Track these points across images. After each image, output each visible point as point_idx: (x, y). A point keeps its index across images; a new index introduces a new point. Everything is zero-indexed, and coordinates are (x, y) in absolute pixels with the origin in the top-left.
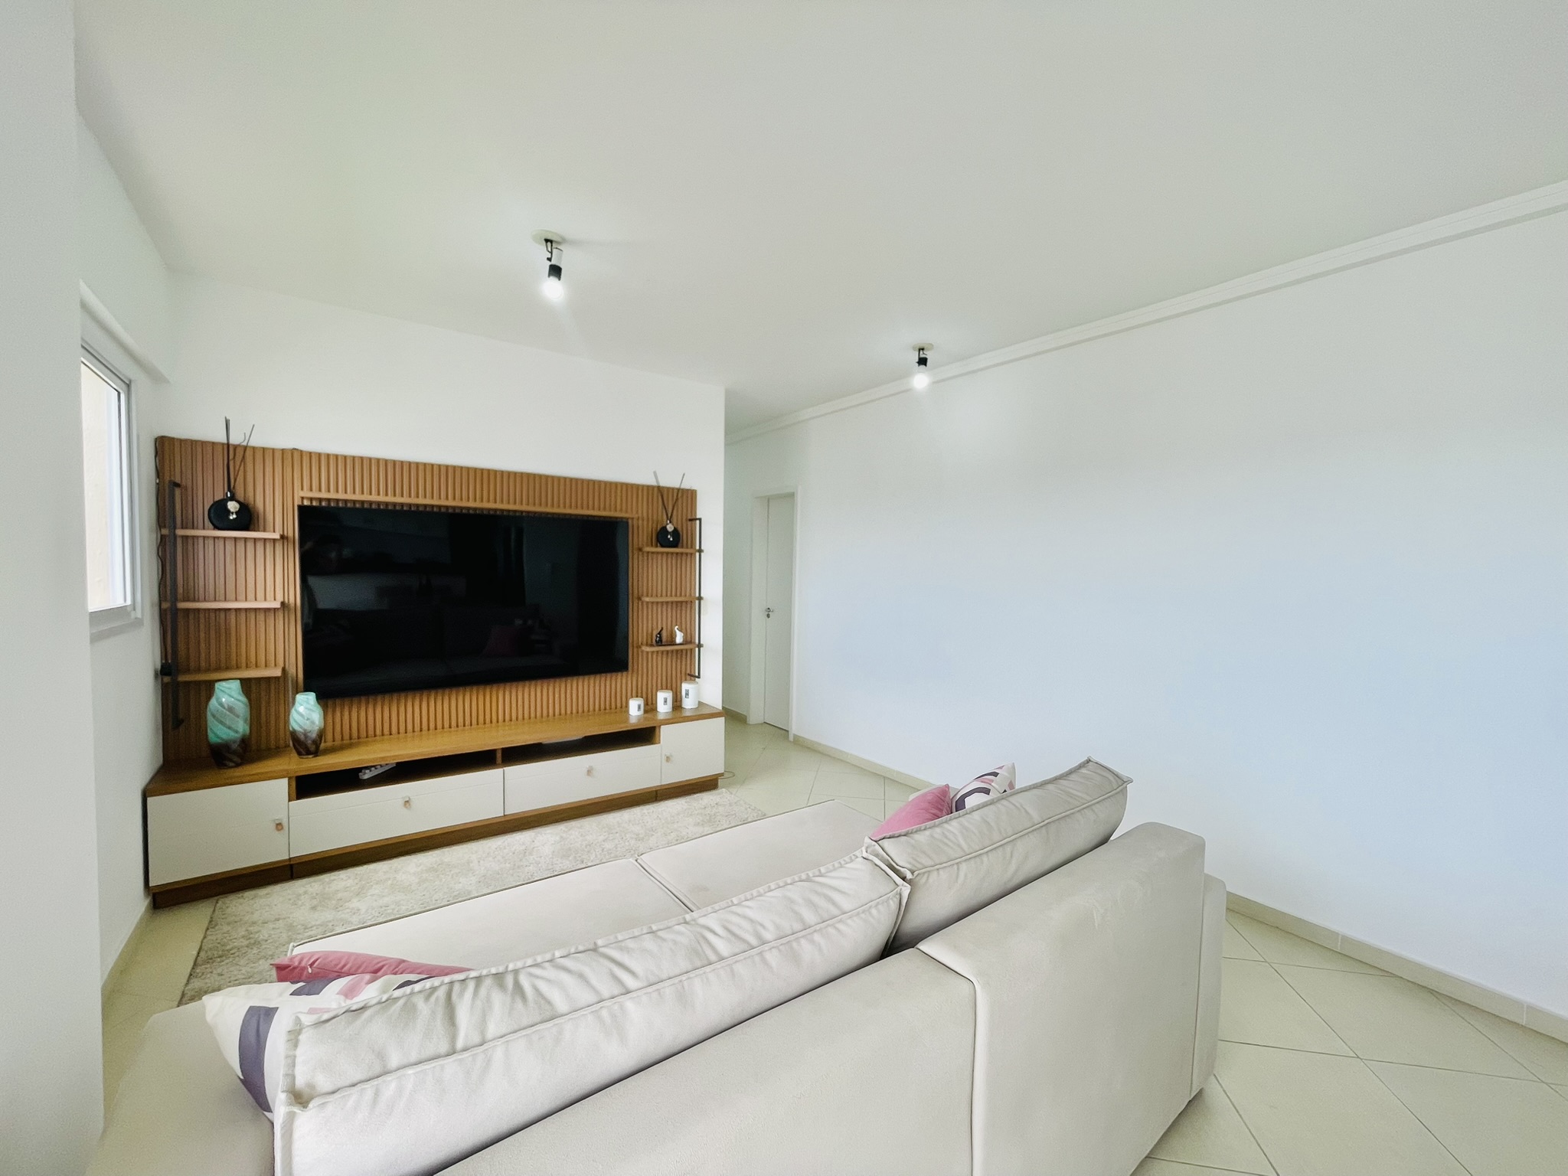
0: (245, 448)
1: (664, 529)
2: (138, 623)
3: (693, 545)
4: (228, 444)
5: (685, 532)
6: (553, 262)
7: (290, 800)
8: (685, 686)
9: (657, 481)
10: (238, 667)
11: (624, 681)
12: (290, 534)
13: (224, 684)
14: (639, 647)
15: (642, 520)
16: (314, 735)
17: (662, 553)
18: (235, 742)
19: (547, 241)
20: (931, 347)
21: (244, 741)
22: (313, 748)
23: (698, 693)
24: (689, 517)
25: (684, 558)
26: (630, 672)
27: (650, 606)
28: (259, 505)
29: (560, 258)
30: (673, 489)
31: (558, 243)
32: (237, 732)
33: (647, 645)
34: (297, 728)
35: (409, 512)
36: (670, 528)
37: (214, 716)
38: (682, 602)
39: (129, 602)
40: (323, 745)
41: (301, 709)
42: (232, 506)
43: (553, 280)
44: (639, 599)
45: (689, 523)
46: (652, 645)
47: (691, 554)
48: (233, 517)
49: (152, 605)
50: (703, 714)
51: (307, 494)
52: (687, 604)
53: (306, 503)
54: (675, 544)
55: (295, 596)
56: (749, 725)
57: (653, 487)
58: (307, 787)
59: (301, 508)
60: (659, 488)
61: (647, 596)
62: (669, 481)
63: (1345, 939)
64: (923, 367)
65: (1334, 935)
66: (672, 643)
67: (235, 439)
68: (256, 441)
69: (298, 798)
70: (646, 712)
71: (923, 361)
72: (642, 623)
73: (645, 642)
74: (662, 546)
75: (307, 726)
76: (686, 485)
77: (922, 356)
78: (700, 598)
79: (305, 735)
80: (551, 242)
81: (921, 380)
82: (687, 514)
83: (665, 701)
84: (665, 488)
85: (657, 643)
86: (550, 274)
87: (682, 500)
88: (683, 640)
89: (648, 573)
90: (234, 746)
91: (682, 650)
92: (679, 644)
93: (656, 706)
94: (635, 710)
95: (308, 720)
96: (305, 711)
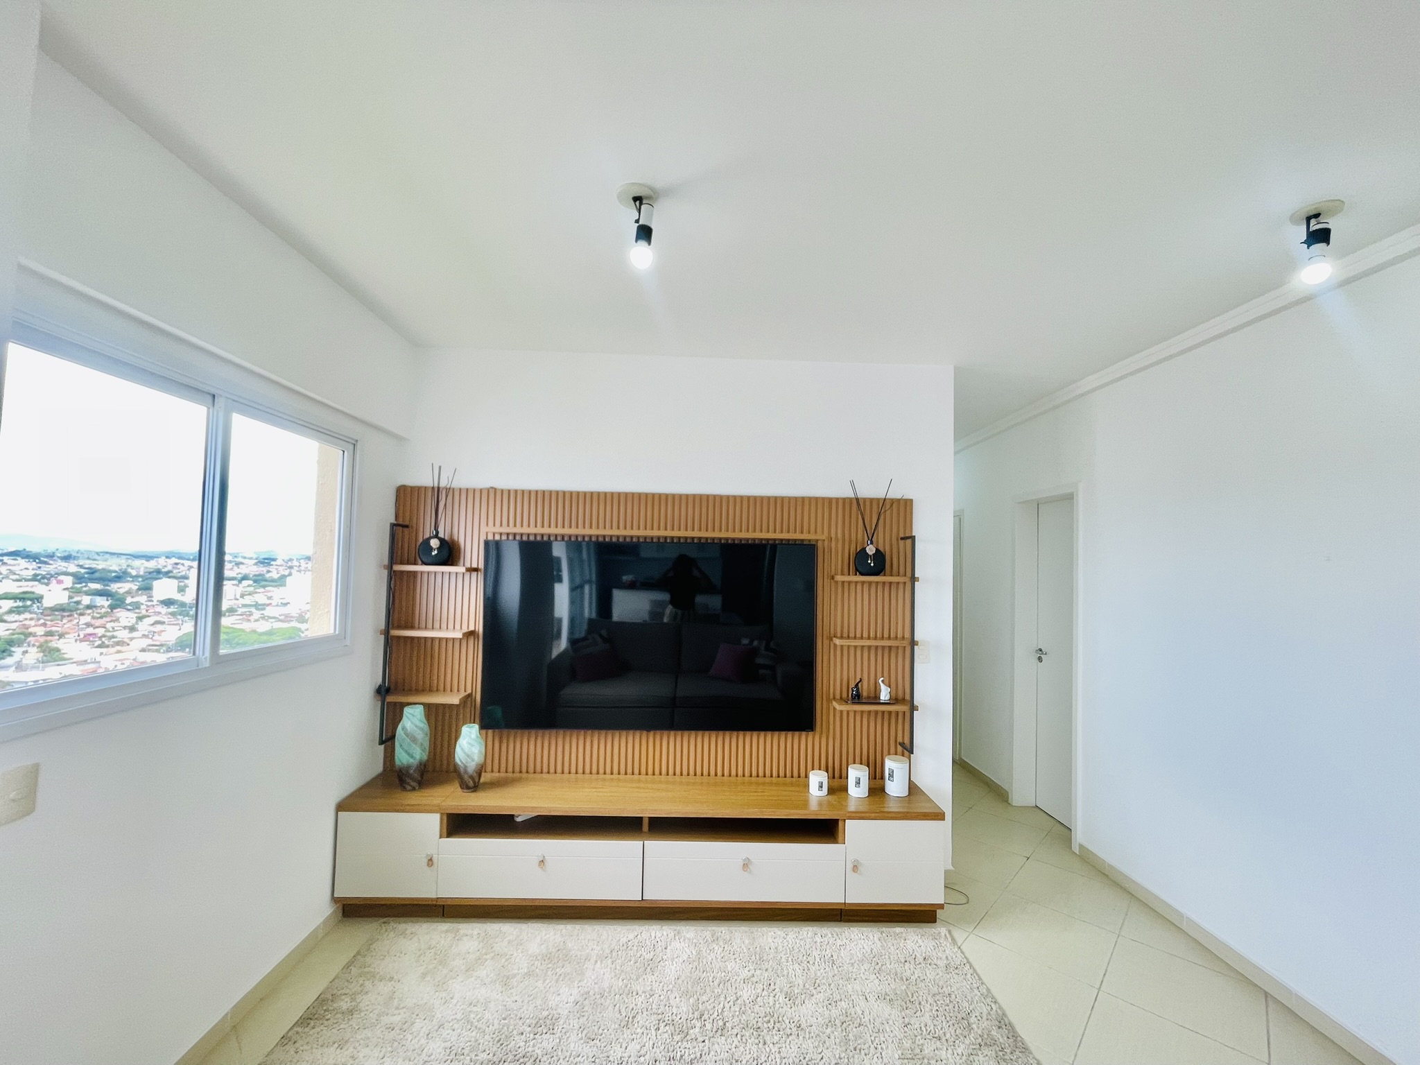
0: (453, 490)
1: (863, 551)
3: (904, 573)
5: (894, 554)
6: (641, 222)
7: (441, 837)
8: (890, 761)
9: (855, 493)
10: (429, 693)
11: (805, 745)
13: (412, 707)
14: (829, 701)
15: (835, 542)
16: (472, 773)
17: (862, 583)
19: (635, 198)
20: (1337, 206)
21: (421, 768)
23: (911, 774)
24: (902, 535)
25: (890, 587)
26: (817, 733)
27: (843, 646)
29: (651, 216)
30: (878, 500)
31: (649, 198)
33: (840, 700)
36: (871, 550)
38: (891, 647)
39: (338, 631)
41: (466, 740)
42: (434, 543)
43: (642, 244)
44: (831, 638)
45: (901, 543)
46: (847, 702)
47: (904, 583)
48: (435, 553)
50: (916, 809)
51: (491, 529)
52: (899, 649)
53: (490, 537)
54: (879, 568)
56: (1012, 806)
57: (851, 499)
58: (457, 825)
59: (486, 543)
60: (857, 500)
61: (842, 637)
62: (871, 489)
64: (1319, 247)
66: (875, 700)
67: (444, 482)
69: (448, 837)
70: (831, 791)
71: (1320, 236)
72: (834, 671)
73: (837, 696)
74: (862, 574)
75: (468, 758)
76: (895, 494)
77: (1313, 227)
78: (915, 643)
79: (466, 772)
80: (641, 199)
81: (1317, 266)
82: (895, 530)
83: (858, 783)
84: (865, 500)
85: (853, 698)
86: (638, 238)
87: (888, 513)
88: (888, 697)
89: (845, 610)
90: (412, 771)
91: (892, 711)
92: (885, 703)
93: (845, 789)
94: (817, 790)
95: (470, 752)
96: (469, 743)
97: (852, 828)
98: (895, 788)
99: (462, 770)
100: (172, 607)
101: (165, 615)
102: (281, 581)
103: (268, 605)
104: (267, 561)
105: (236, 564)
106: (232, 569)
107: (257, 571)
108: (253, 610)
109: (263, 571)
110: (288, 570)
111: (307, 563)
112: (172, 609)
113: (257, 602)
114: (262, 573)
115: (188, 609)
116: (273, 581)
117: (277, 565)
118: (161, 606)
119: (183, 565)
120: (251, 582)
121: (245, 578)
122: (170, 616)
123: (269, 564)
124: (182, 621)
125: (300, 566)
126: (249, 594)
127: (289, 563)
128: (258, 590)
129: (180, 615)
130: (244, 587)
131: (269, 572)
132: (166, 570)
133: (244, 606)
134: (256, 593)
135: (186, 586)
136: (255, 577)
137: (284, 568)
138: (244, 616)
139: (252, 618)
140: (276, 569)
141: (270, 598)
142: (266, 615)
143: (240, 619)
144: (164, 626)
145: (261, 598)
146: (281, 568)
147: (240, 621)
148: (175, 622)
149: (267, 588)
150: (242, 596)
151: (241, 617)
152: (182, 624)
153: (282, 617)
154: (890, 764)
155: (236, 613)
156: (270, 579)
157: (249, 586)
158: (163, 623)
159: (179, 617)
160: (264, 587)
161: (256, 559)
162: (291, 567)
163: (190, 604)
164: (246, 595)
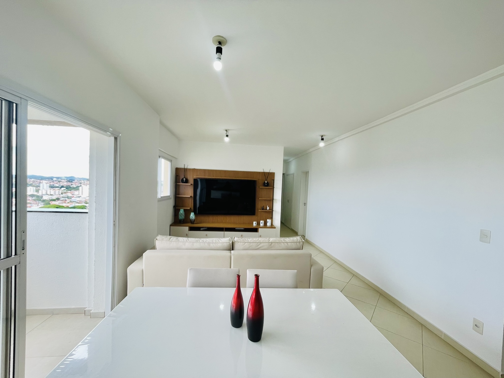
0: (187, 169)
1: (265, 182)
2: (171, 198)
6: (227, 134)
7: (189, 231)
10: (184, 207)
11: (253, 217)
12: (192, 184)
14: (258, 210)
15: (260, 180)
16: (193, 220)
17: (264, 188)
18: (182, 219)
19: (226, 130)
20: (325, 135)
21: (184, 220)
22: (193, 222)
25: (269, 189)
26: (255, 215)
27: (261, 200)
28: (189, 179)
29: (228, 133)
31: (228, 130)
33: (260, 209)
35: (212, 180)
36: (266, 182)
37: (180, 215)
38: (269, 200)
39: (170, 195)
40: (195, 223)
41: (192, 215)
42: (184, 179)
43: (227, 138)
44: (259, 199)
45: (272, 181)
48: (184, 181)
49: (173, 196)
51: (195, 177)
52: (271, 201)
54: (267, 185)
55: (192, 195)
58: (192, 229)
59: (194, 179)
60: (264, 172)
61: (261, 198)
62: (267, 170)
63: (408, 308)
65: (405, 306)
66: (266, 209)
67: (186, 167)
69: (190, 231)
70: (257, 224)
71: (322, 139)
72: (259, 205)
74: (265, 186)
75: (192, 218)
76: (271, 171)
78: (273, 199)
79: (192, 220)
81: (322, 144)
82: (271, 178)
83: (262, 223)
84: (266, 172)
85: (262, 209)
87: (270, 175)
88: (269, 209)
89: (261, 193)
90: (182, 220)
91: (269, 211)
92: (268, 210)
93: (260, 224)
94: (255, 224)
95: (193, 217)
96: (192, 216)
97: (260, 230)
98: (269, 224)
100: (34, 197)
101: (31, 200)
102: (77, 188)
103: (72, 197)
104: (71, 180)
105: (59, 181)
106: (57, 184)
107: (67, 184)
108: (67, 199)
109: (69, 184)
110: (80, 184)
111: (87, 182)
112: (34, 198)
113: (68, 196)
114: (69, 185)
115: (40, 198)
116: (74, 188)
117: (75, 182)
118: (29, 197)
119: (37, 181)
120: (65, 188)
121: (62, 187)
122: (33, 201)
123: (72, 182)
124: (38, 203)
125: (84, 183)
126: (65, 193)
127: (80, 181)
128: (68, 192)
129: (37, 200)
130: (62, 190)
131: (72, 185)
132: (30, 183)
133: (63, 197)
134: (67, 192)
135: (39, 190)
136: (66, 187)
137: (78, 183)
138: (63, 201)
139: (66, 202)
140: (75, 184)
141: (73, 194)
142: (72, 201)
143: (61, 202)
144: (31, 204)
145: (69, 195)
146: (77, 184)
147: (62, 203)
148: (36, 203)
149: (72, 191)
150: (62, 194)
151: (62, 201)
152: (38, 204)
153: (78, 202)
154: (268, 220)
155: (60, 200)
156: (73, 187)
157: (64, 190)
158: (31, 203)
159: (37, 201)
160: (70, 190)
161: (66, 180)
162: (81, 183)
163: (41, 196)
164: (63, 193)
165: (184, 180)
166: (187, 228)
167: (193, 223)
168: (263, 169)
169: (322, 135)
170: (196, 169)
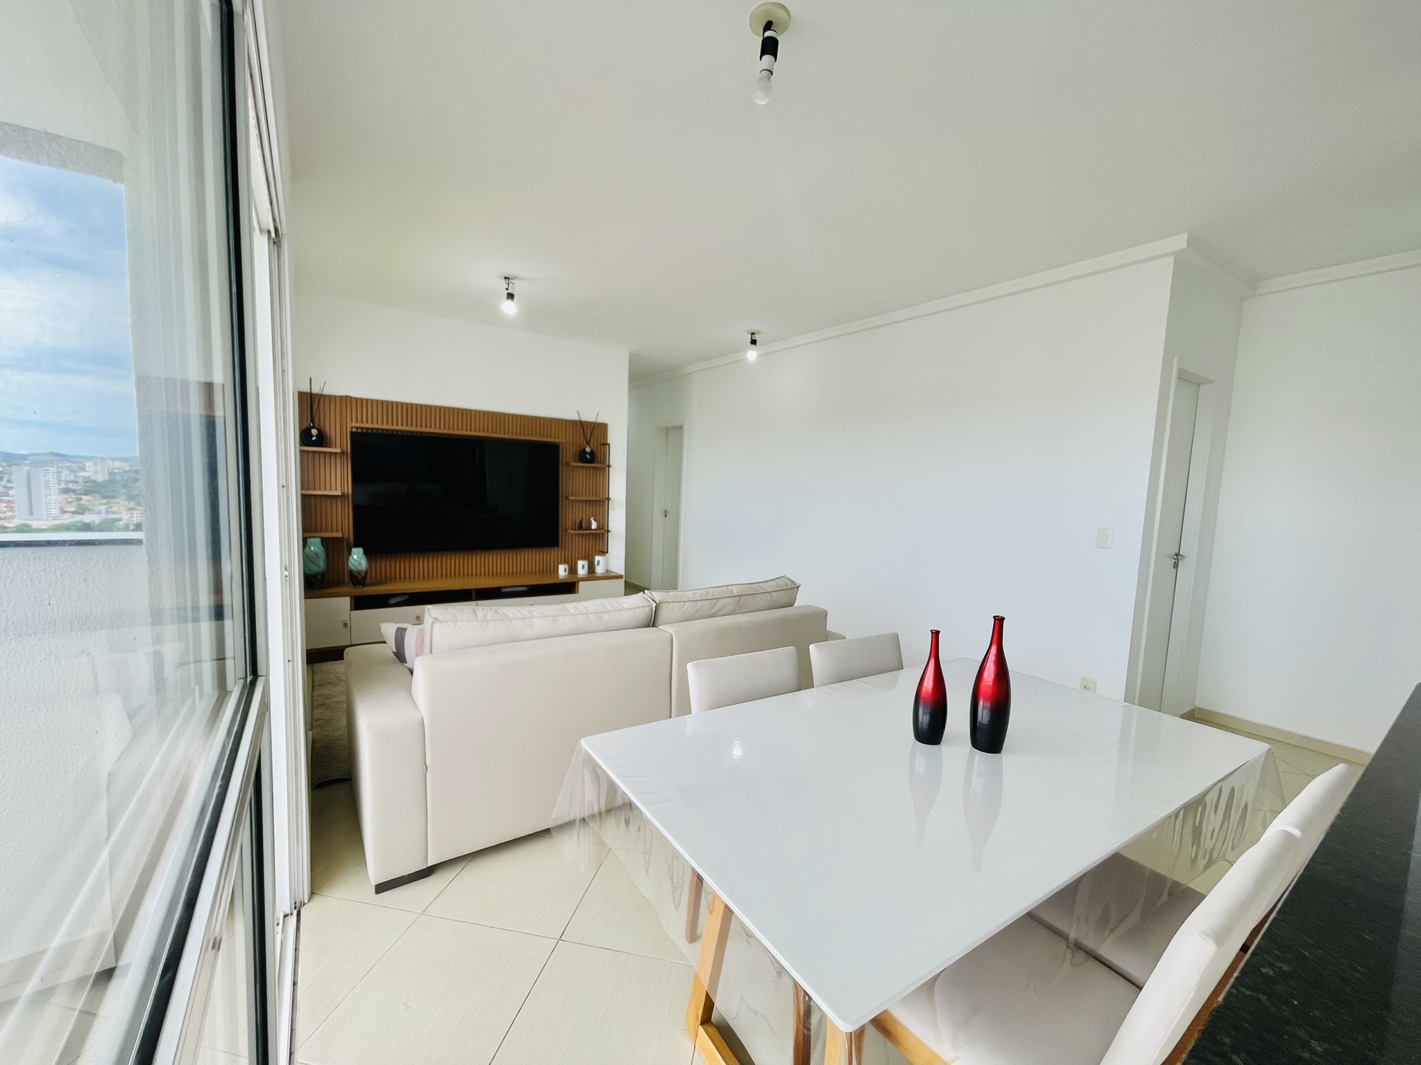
1: (584, 450)
3: (604, 463)
4: (311, 393)
5: (599, 452)
6: (509, 291)
7: (351, 610)
8: (597, 558)
9: (580, 417)
10: (321, 531)
11: (556, 553)
12: (345, 450)
13: (312, 539)
14: (566, 531)
15: (569, 444)
16: (363, 574)
17: (583, 467)
18: (318, 574)
19: (506, 278)
20: (759, 332)
22: (362, 581)
23: (607, 563)
24: (602, 442)
25: (596, 470)
26: (560, 547)
27: (572, 500)
28: (327, 429)
29: (513, 289)
30: (591, 423)
31: (512, 280)
32: (319, 567)
33: (572, 529)
34: (353, 568)
36: (588, 450)
37: (307, 557)
38: (596, 501)
40: (368, 580)
41: (354, 557)
42: (314, 432)
43: (509, 301)
44: (567, 498)
45: (602, 447)
46: (575, 529)
47: (604, 468)
48: (314, 438)
50: (609, 576)
51: (354, 424)
52: (600, 503)
53: (354, 430)
54: (592, 461)
55: (349, 489)
58: (360, 603)
59: (352, 433)
60: (581, 422)
61: (572, 495)
62: (588, 416)
64: (753, 345)
66: (589, 528)
67: (315, 390)
68: (327, 392)
69: (356, 609)
70: (570, 573)
71: (754, 342)
72: (569, 515)
73: (570, 527)
74: (583, 462)
75: (360, 568)
76: (600, 420)
77: (753, 338)
78: (609, 499)
79: (359, 573)
80: (508, 279)
81: (752, 355)
82: (599, 439)
83: (583, 567)
84: (585, 422)
85: (579, 528)
86: (507, 298)
87: (596, 430)
88: (596, 527)
89: (573, 481)
90: (319, 577)
91: (596, 534)
92: (594, 530)
93: (577, 570)
94: (562, 571)
95: (360, 564)
96: (357, 559)
97: (582, 586)
98: (599, 570)
99: (356, 574)
165: (312, 436)
166: (346, 602)
167: (364, 585)
168: (578, 412)
169: (753, 332)
170: (357, 399)
